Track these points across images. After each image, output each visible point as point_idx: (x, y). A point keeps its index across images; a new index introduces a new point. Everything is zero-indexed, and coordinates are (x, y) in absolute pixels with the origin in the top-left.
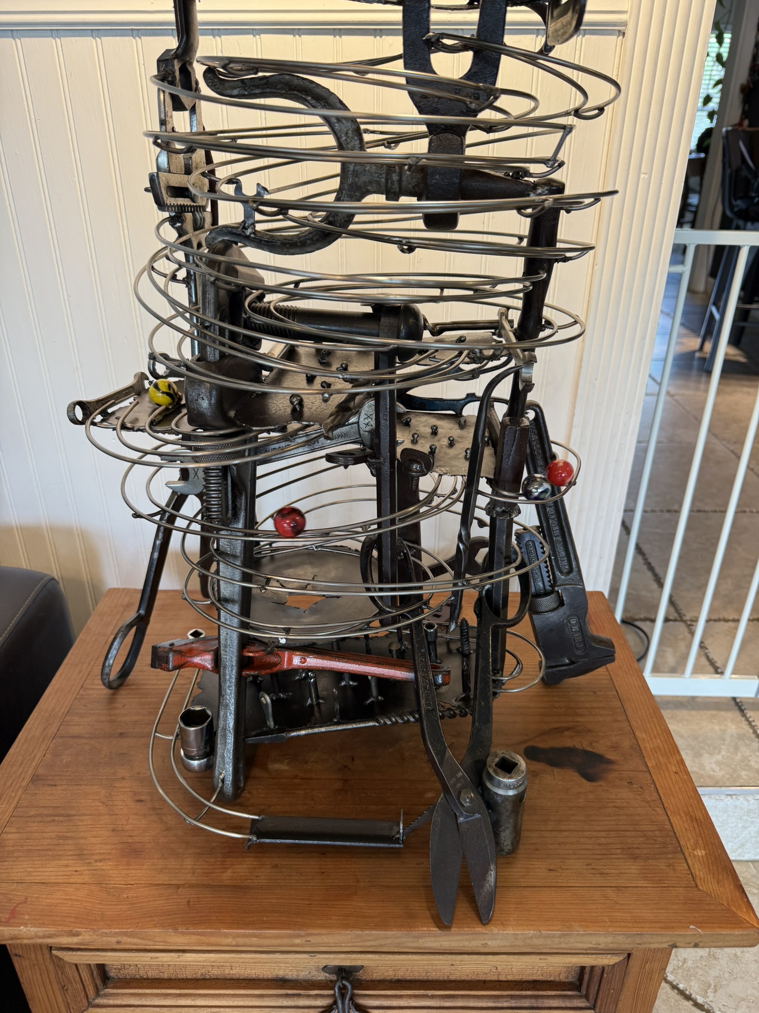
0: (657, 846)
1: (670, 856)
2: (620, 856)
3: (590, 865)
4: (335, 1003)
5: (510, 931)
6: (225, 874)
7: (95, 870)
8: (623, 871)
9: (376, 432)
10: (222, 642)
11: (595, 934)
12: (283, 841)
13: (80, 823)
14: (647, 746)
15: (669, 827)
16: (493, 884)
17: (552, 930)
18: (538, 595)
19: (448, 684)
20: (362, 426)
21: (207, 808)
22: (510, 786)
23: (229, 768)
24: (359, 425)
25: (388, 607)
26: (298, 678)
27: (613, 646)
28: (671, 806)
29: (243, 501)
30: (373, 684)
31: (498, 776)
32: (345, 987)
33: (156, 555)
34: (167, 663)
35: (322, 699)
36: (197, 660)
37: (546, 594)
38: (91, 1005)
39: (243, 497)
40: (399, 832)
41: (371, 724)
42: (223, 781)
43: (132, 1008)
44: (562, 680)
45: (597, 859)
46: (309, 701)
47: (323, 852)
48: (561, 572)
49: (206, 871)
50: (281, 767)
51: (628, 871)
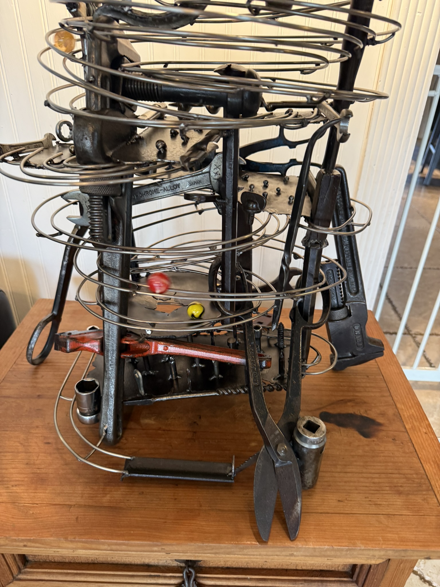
0: (415, 485)
1: (424, 493)
2: (389, 492)
3: (368, 498)
4: (183, 582)
5: (311, 546)
6: (105, 498)
7: (11, 492)
8: (392, 503)
9: (222, 180)
10: (106, 333)
11: (373, 550)
12: (147, 476)
13: (4, 458)
14: (405, 414)
15: (423, 472)
16: (299, 512)
17: (341, 546)
18: (334, 309)
19: (269, 368)
20: (212, 174)
21: (94, 450)
22: (314, 442)
23: (111, 422)
24: (210, 174)
25: (228, 312)
26: (163, 361)
27: (383, 345)
28: (423, 457)
29: (121, 228)
30: (216, 366)
31: (306, 434)
32: (190, 572)
33: (64, 272)
34: (66, 346)
35: (179, 375)
36: (87, 345)
37: (339, 308)
38: (15, 579)
39: (121, 224)
40: (231, 471)
41: (214, 394)
42: (106, 431)
43: (43, 582)
44: (346, 367)
45: (372, 494)
46: (170, 377)
47: (176, 483)
48: (350, 292)
49: (92, 495)
50: (148, 421)
51: (395, 503)
